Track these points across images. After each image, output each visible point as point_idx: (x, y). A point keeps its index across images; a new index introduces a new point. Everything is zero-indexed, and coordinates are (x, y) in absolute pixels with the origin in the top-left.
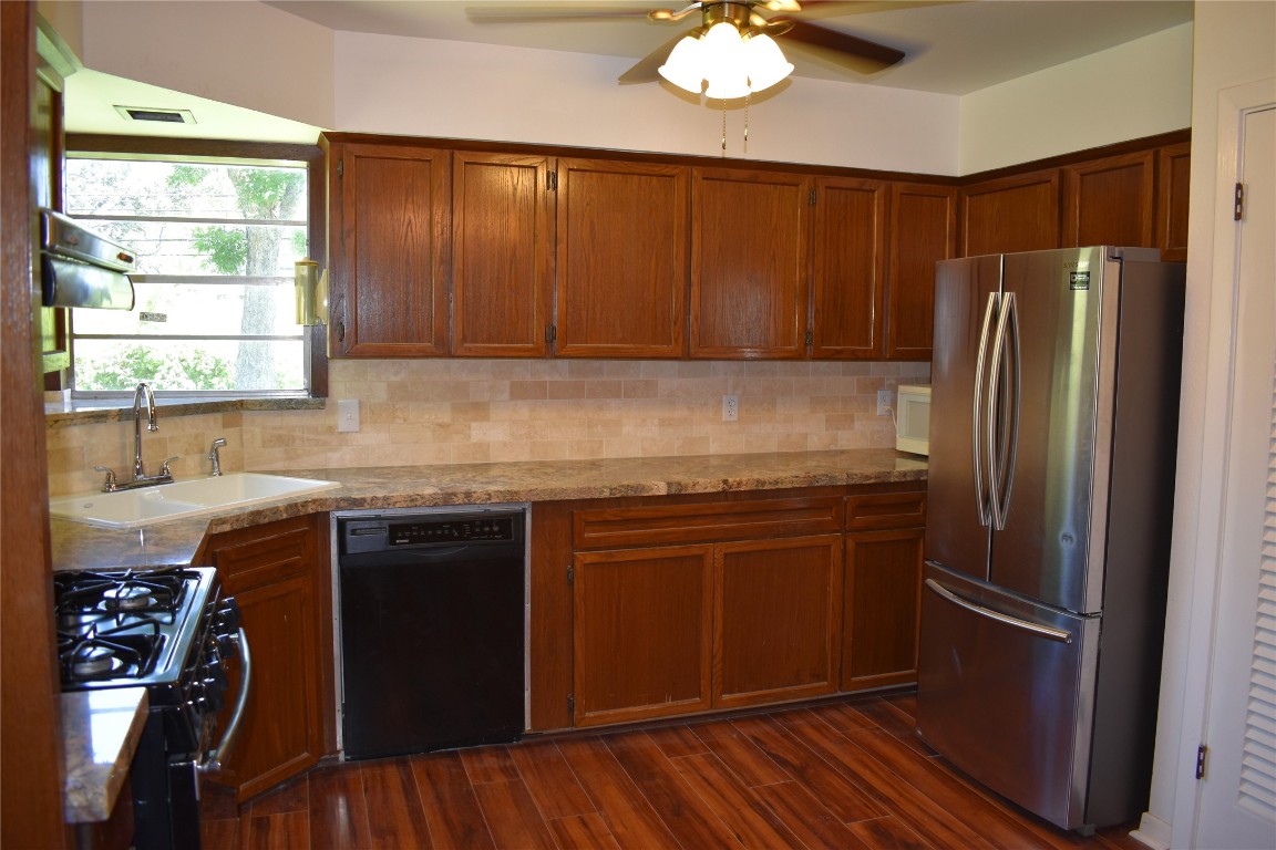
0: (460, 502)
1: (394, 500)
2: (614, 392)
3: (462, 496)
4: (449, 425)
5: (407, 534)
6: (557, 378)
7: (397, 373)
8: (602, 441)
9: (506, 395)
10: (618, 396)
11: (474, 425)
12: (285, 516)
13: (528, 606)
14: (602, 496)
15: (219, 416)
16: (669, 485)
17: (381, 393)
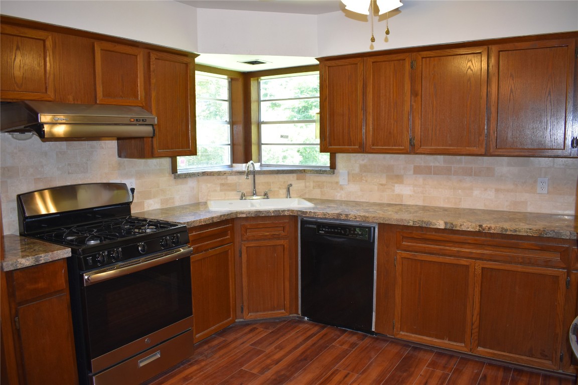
2: (469, 173)
3: (344, 216)
4: (385, 185)
5: (324, 229)
6: (437, 164)
7: (363, 160)
8: (461, 199)
9: (412, 172)
10: (471, 175)
11: (396, 185)
12: (273, 214)
14: (409, 225)
15: (295, 175)
16: (446, 223)
17: (357, 170)
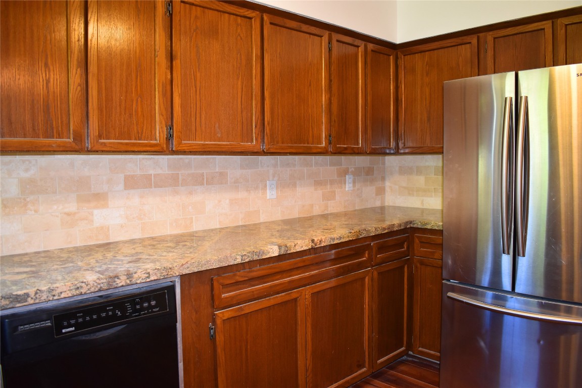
0: (123, 283)
1: (59, 290)
2: (199, 181)
3: (123, 278)
4: (75, 214)
5: (73, 322)
6: (160, 172)
7: (27, 170)
8: (192, 218)
9: (121, 186)
10: (202, 184)
11: (96, 212)
13: (181, 365)
14: (236, 263)
16: (280, 247)
17: (14, 189)
